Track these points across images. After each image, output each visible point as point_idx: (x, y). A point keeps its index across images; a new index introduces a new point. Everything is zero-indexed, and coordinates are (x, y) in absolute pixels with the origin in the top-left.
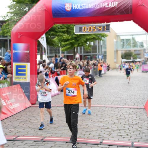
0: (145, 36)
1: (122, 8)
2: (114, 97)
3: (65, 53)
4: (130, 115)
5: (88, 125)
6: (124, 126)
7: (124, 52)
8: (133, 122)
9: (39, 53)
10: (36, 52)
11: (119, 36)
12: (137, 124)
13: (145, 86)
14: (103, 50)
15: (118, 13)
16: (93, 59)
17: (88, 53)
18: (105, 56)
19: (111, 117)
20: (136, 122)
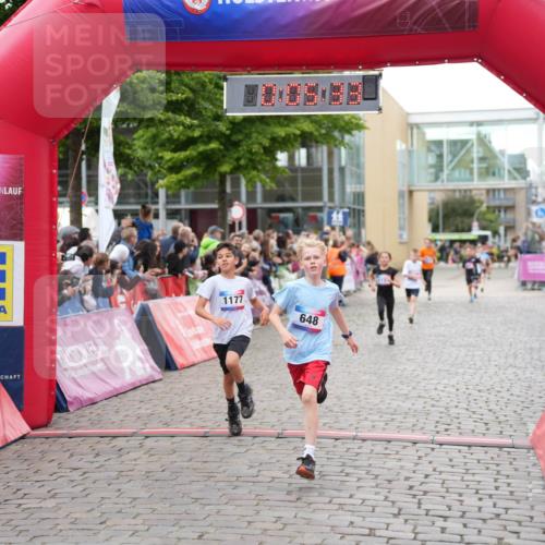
0: (533, 127)
1: (434, 3)
2: (398, 395)
3: (183, 199)
4: (470, 478)
5: (283, 521)
6: (440, 523)
7: (439, 198)
8: (480, 509)
9: (65, 196)
10: (52, 193)
11: (418, 126)
12: (498, 515)
13: (531, 349)
14: (350, 189)
15: (415, 23)
16: (305, 227)
17: (281, 198)
18: (356, 216)
19: (386, 484)
20: (495, 506)
